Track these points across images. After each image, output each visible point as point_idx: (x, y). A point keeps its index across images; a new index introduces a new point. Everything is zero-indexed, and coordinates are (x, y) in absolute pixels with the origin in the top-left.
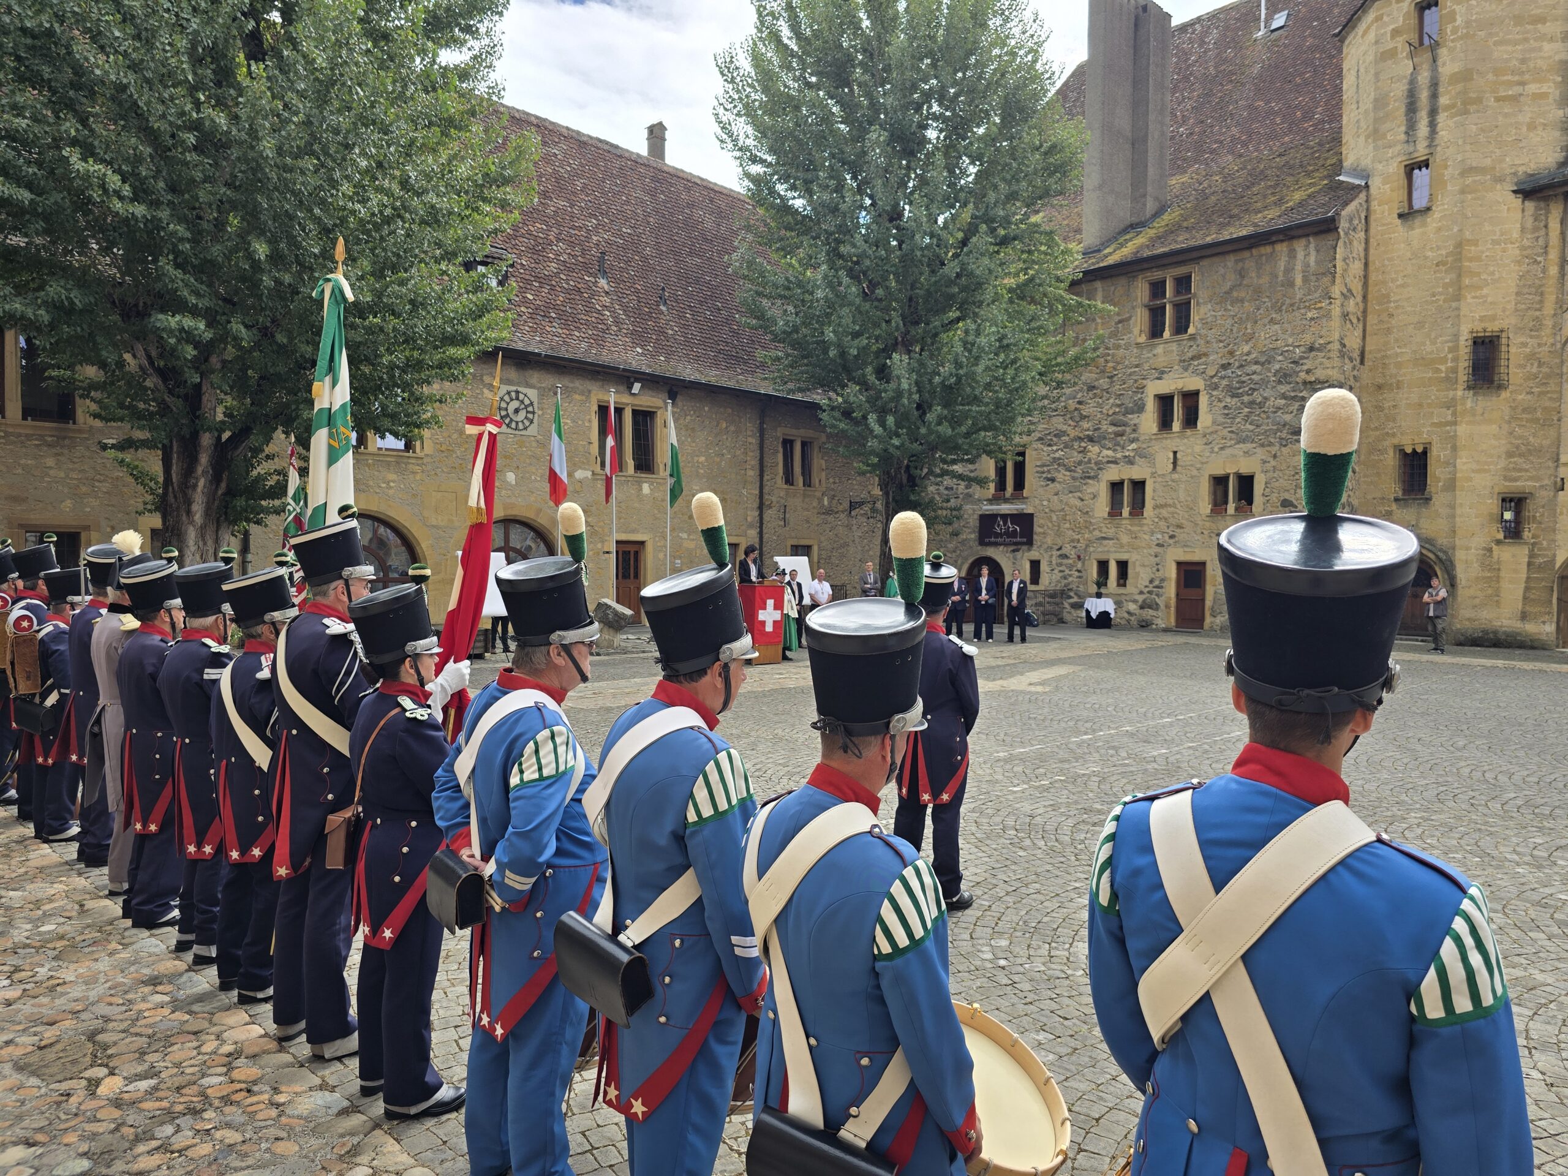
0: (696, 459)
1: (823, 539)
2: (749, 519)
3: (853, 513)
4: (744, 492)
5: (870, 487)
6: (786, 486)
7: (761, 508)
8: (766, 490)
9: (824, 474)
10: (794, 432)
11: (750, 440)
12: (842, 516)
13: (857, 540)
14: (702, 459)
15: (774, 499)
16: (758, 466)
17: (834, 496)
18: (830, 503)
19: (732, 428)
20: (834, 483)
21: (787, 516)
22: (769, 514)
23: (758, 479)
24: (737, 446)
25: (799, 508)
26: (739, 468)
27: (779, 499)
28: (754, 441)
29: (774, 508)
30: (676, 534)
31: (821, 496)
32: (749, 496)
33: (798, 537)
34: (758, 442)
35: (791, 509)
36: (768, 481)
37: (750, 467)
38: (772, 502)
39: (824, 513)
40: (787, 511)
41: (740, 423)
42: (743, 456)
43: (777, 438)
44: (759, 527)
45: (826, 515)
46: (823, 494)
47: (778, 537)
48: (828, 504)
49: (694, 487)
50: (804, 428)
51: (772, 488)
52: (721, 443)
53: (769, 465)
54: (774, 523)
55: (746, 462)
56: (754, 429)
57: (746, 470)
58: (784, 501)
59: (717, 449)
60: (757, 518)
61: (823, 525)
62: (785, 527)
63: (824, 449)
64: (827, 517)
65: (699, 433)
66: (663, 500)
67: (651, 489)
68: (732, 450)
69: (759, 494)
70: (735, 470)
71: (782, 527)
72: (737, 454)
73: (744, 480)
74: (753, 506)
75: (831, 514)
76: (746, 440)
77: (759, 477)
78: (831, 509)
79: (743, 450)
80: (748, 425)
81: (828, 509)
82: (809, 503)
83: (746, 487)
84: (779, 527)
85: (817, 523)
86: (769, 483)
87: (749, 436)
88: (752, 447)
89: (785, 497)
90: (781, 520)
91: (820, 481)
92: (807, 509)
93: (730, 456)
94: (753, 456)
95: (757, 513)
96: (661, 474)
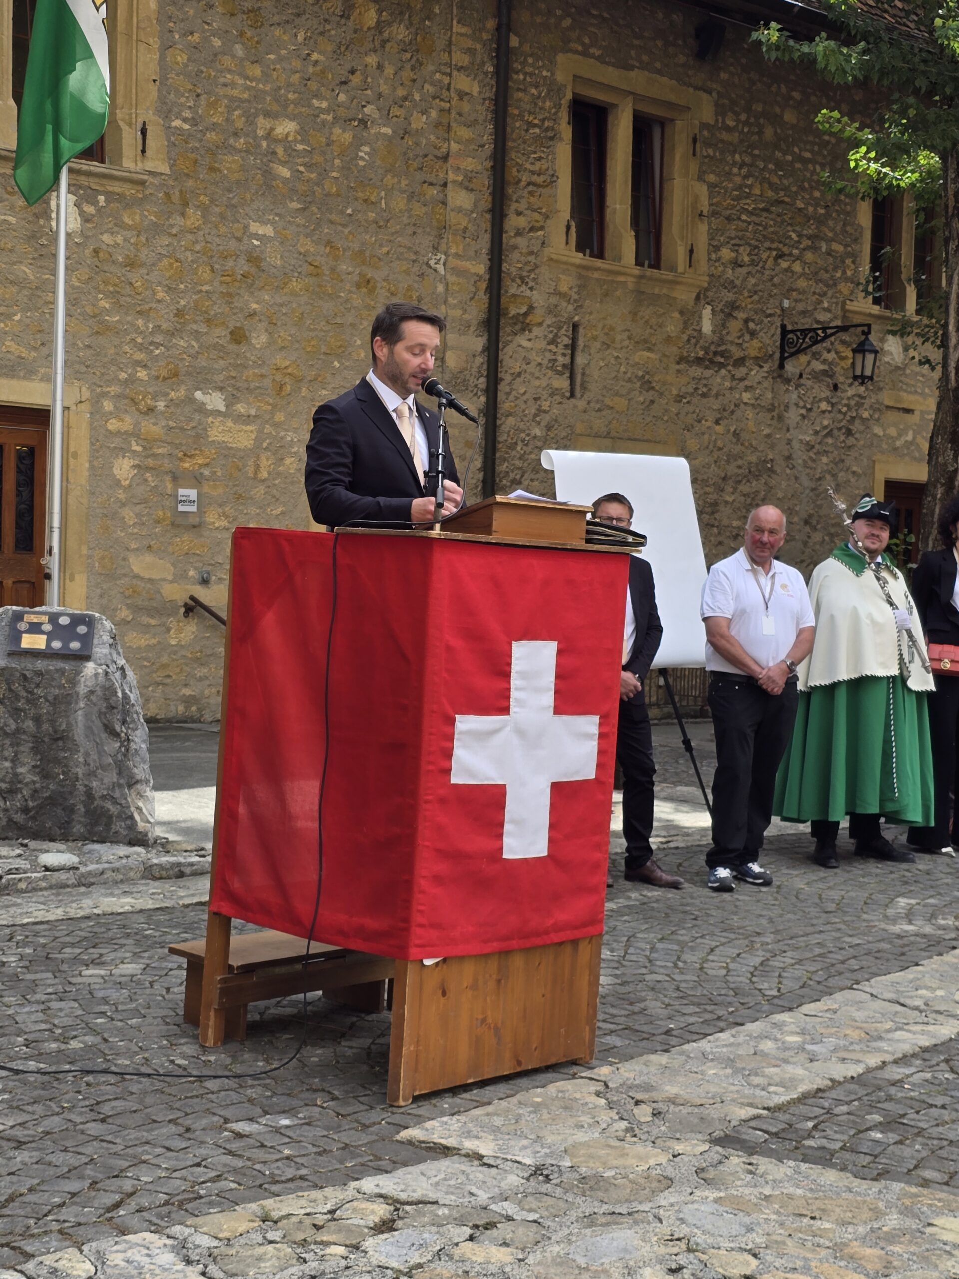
0: (263, 124)
2: (452, 360)
3: (790, 367)
4: (437, 262)
5: (845, 288)
6: (578, 258)
7: (494, 324)
8: (512, 265)
9: (703, 228)
10: (611, 75)
11: (463, 82)
12: (756, 374)
13: (800, 457)
14: (286, 127)
15: (539, 298)
16: (484, 181)
17: (733, 306)
18: (721, 327)
19: (400, 32)
20: (736, 264)
21: (580, 360)
22: (524, 348)
23: (486, 223)
24: (417, 97)
25: (619, 338)
26: (419, 177)
27: (554, 300)
28: (475, 90)
29: (536, 331)
30: (182, 392)
31: (692, 303)
32: (451, 279)
33: (613, 434)
34: (490, 94)
35: (595, 338)
36: (519, 233)
37: (460, 179)
38: (531, 308)
39: (699, 361)
40: (581, 343)
41: (428, 18)
42: (432, 137)
43: (555, 90)
44: (487, 391)
45: (707, 368)
46: (698, 298)
47: (549, 428)
48: (714, 332)
49: (255, 228)
50: (644, 67)
51: (532, 258)
52: (356, 80)
53: (525, 178)
54: (537, 383)
55: (445, 158)
56: (479, 47)
57: (445, 185)
58: (571, 308)
59: (342, 98)
60: (480, 360)
61: (695, 400)
62: (573, 395)
63: (707, 144)
64: (708, 373)
65: (278, 32)
66: (131, 264)
67: (86, 219)
68: (395, 111)
69: (488, 277)
70: (404, 183)
71: (563, 396)
72: (413, 126)
73: (434, 223)
74: (466, 316)
75: (722, 365)
76: (446, 80)
77: (488, 216)
78: (723, 348)
79: (434, 114)
80: (457, 28)
81: (713, 348)
82: (653, 321)
83: (443, 247)
84: (552, 395)
85: (675, 392)
86: (521, 242)
87: (460, 69)
88: (466, 107)
89: (576, 297)
90: (560, 373)
91: (691, 252)
92: (646, 341)
93: (387, 131)
94: (469, 141)
95: (479, 343)
96: (128, 163)
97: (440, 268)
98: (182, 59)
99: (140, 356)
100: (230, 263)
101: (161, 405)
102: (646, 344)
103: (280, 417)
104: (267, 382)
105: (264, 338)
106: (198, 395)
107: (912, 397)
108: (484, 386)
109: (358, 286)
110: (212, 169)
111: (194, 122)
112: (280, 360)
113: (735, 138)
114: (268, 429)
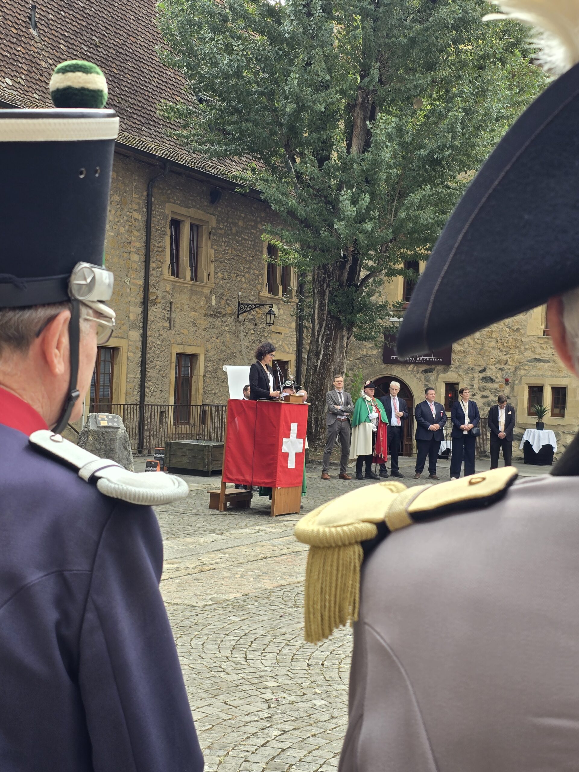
1: (209, 347)
2: (132, 317)
3: (241, 317)
4: (127, 281)
5: (259, 287)
6: (173, 278)
7: (145, 303)
8: (151, 281)
9: (213, 266)
10: (183, 210)
11: (137, 215)
12: (230, 320)
13: (244, 351)
15: (159, 293)
16: (143, 251)
17: (222, 295)
18: (218, 302)
19: (117, 198)
20: (224, 279)
21: (173, 316)
22: (154, 311)
23: (143, 266)
24: (122, 221)
25: (185, 307)
26: (122, 250)
27: (164, 294)
28: (140, 217)
29: (159, 305)
31: (209, 294)
32: (132, 287)
33: (184, 343)
34: (145, 219)
35: (177, 308)
36: (153, 270)
37: (135, 250)
38: (157, 297)
39: (211, 315)
40: (173, 309)
41: (125, 192)
42: (126, 236)
43: (165, 216)
44: (143, 328)
45: (214, 318)
46: (211, 292)
47: (163, 341)
48: (216, 304)
50: (194, 207)
51: (157, 279)
53: (155, 249)
54: (159, 324)
55: (130, 243)
56: (141, 202)
57: (130, 253)
58: (170, 296)
60: (140, 316)
61: (210, 330)
62: (170, 329)
63: (214, 235)
64: (214, 320)
68: (115, 226)
69: (143, 286)
70: (117, 252)
71: (167, 329)
72: (121, 232)
73: (127, 267)
74: (136, 300)
75: (219, 317)
76: (131, 214)
77: (144, 264)
78: (219, 310)
79: (127, 227)
80: (134, 196)
81: (216, 310)
82: (196, 301)
83: (129, 275)
84: (163, 329)
85: (203, 327)
86: (154, 272)
87: (135, 210)
88: (137, 224)
89: (172, 292)
90: (166, 321)
91: (209, 275)
92: (194, 308)
93: (112, 234)
94: (138, 236)
95: (140, 310)
97: (128, 283)
102: (194, 310)
107: (281, 328)
108: (141, 326)
113: (222, 232)
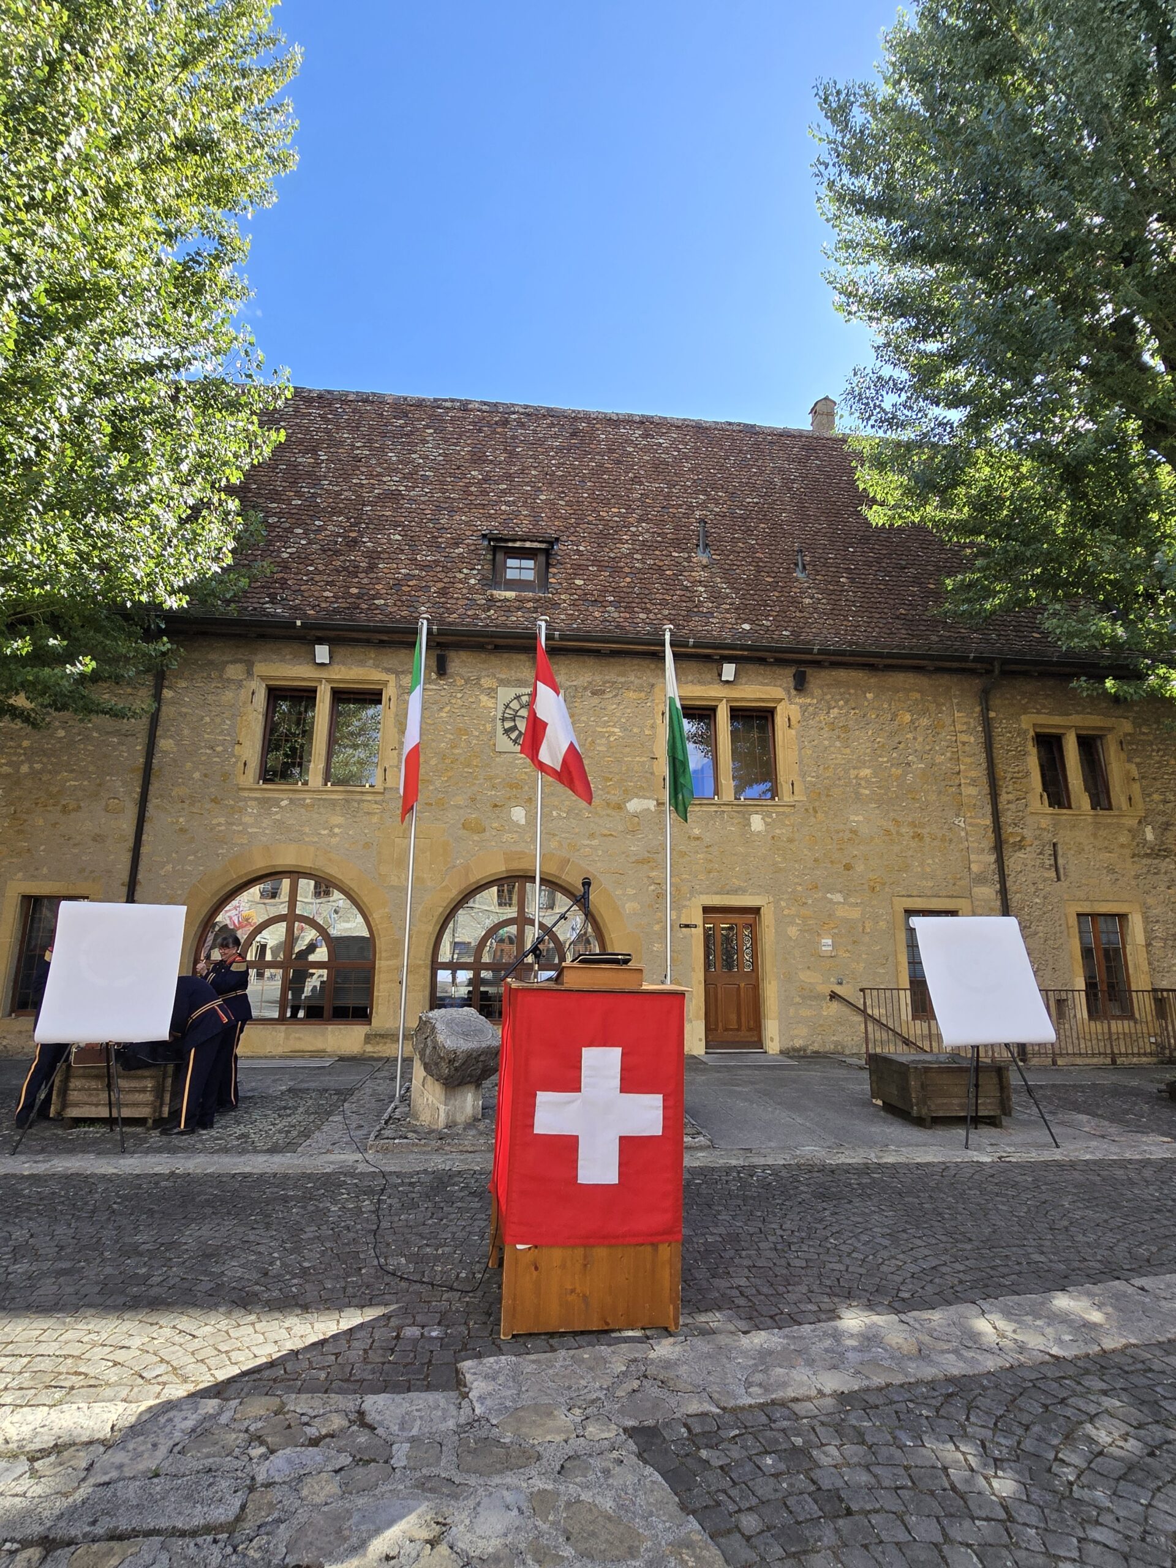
0: (853, 773)
1: (1150, 901)
2: (978, 867)
4: (960, 822)
6: (1050, 810)
7: (999, 848)
8: (1007, 818)
9: (1137, 786)
10: (1057, 720)
11: (964, 737)
14: (866, 772)
15: (1028, 833)
16: (984, 781)
17: (1167, 824)
18: (1160, 836)
19: (925, 721)
20: (1165, 802)
21: (1061, 862)
22: (1018, 859)
23: (987, 800)
24: (937, 748)
25: (1086, 848)
26: (943, 783)
27: (1038, 832)
28: (972, 739)
29: (1029, 849)
30: (820, 894)
31: (1136, 825)
32: (969, 828)
33: (1090, 899)
34: (981, 740)
35: (1069, 849)
36: (1009, 802)
37: (969, 781)
38: (1023, 838)
39: (1147, 855)
40: (1060, 852)
41: (940, 713)
42: (949, 765)
43: (1022, 733)
44: (1000, 882)
45: (1155, 859)
46: (1140, 822)
47: (1045, 898)
48: (1156, 839)
49: (852, 818)
50: (1080, 713)
51: (1020, 814)
52: (901, 746)
53: (1009, 776)
54: (1034, 875)
55: (958, 773)
56: (971, 720)
57: (960, 785)
58: (1049, 835)
59: (895, 755)
60: (992, 866)
61: (1149, 877)
62: (1059, 880)
63: (1130, 743)
64: (1156, 861)
65: (857, 733)
66: (791, 840)
67: (767, 824)
68: (925, 756)
69: (992, 825)
70: (935, 788)
71: (1053, 881)
72: (937, 761)
73: (956, 804)
74: (981, 846)
75: (1166, 857)
76: (954, 738)
77: (988, 797)
78: (1165, 847)
79: (948, 754)
80: (958, 714)
81: (1157, 848)
82: (1109, 837)
83: (962, 814)
84: (1044, 881)
85: (1133, 873)
86: (1012, 806)
87: (961, 732)
88: (967, 748)
89: (1052, 830)
90: (1049, 869)
91: (1130, 799)
92: (1106, 848)
93: (922, 766)
94: (972, 764)
95: (991, 858)
96: (786, 799)
97: (961, 824)
98: (809, 752)
99: (796, 880)
100: (841, 834)
101: (810, 902)
102: (1107, 850)
103: (875, 902)
104: (866, 887)
105: (862, 867)
106: (829, 895)
108: (997, 879)
109: (913, 838)
110: (828, 796)
111: (817, 777)
112: (871, 876)
113: (1151, 738)
114: (868, 909)
